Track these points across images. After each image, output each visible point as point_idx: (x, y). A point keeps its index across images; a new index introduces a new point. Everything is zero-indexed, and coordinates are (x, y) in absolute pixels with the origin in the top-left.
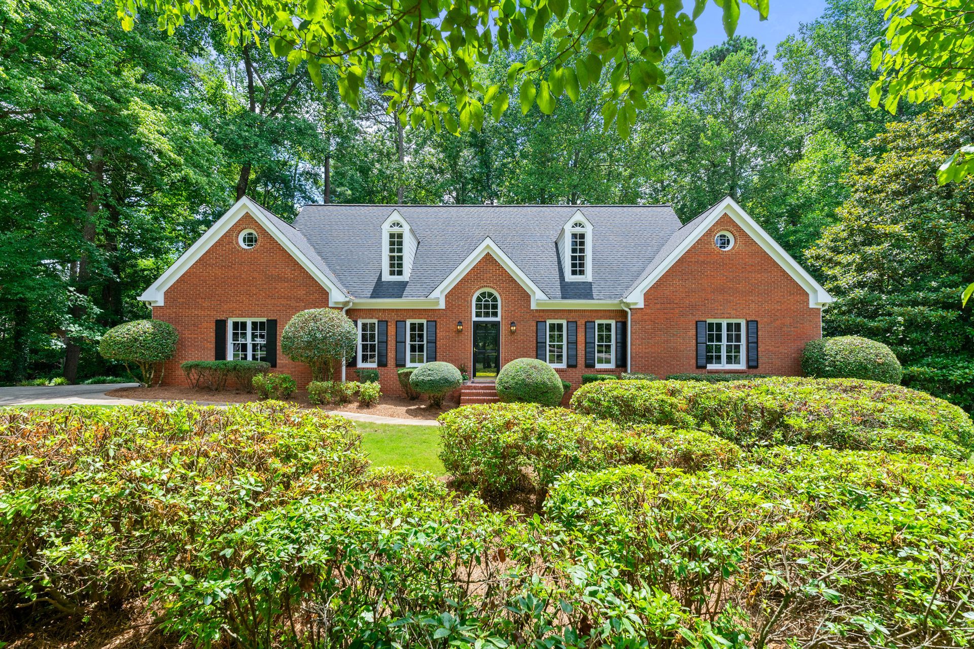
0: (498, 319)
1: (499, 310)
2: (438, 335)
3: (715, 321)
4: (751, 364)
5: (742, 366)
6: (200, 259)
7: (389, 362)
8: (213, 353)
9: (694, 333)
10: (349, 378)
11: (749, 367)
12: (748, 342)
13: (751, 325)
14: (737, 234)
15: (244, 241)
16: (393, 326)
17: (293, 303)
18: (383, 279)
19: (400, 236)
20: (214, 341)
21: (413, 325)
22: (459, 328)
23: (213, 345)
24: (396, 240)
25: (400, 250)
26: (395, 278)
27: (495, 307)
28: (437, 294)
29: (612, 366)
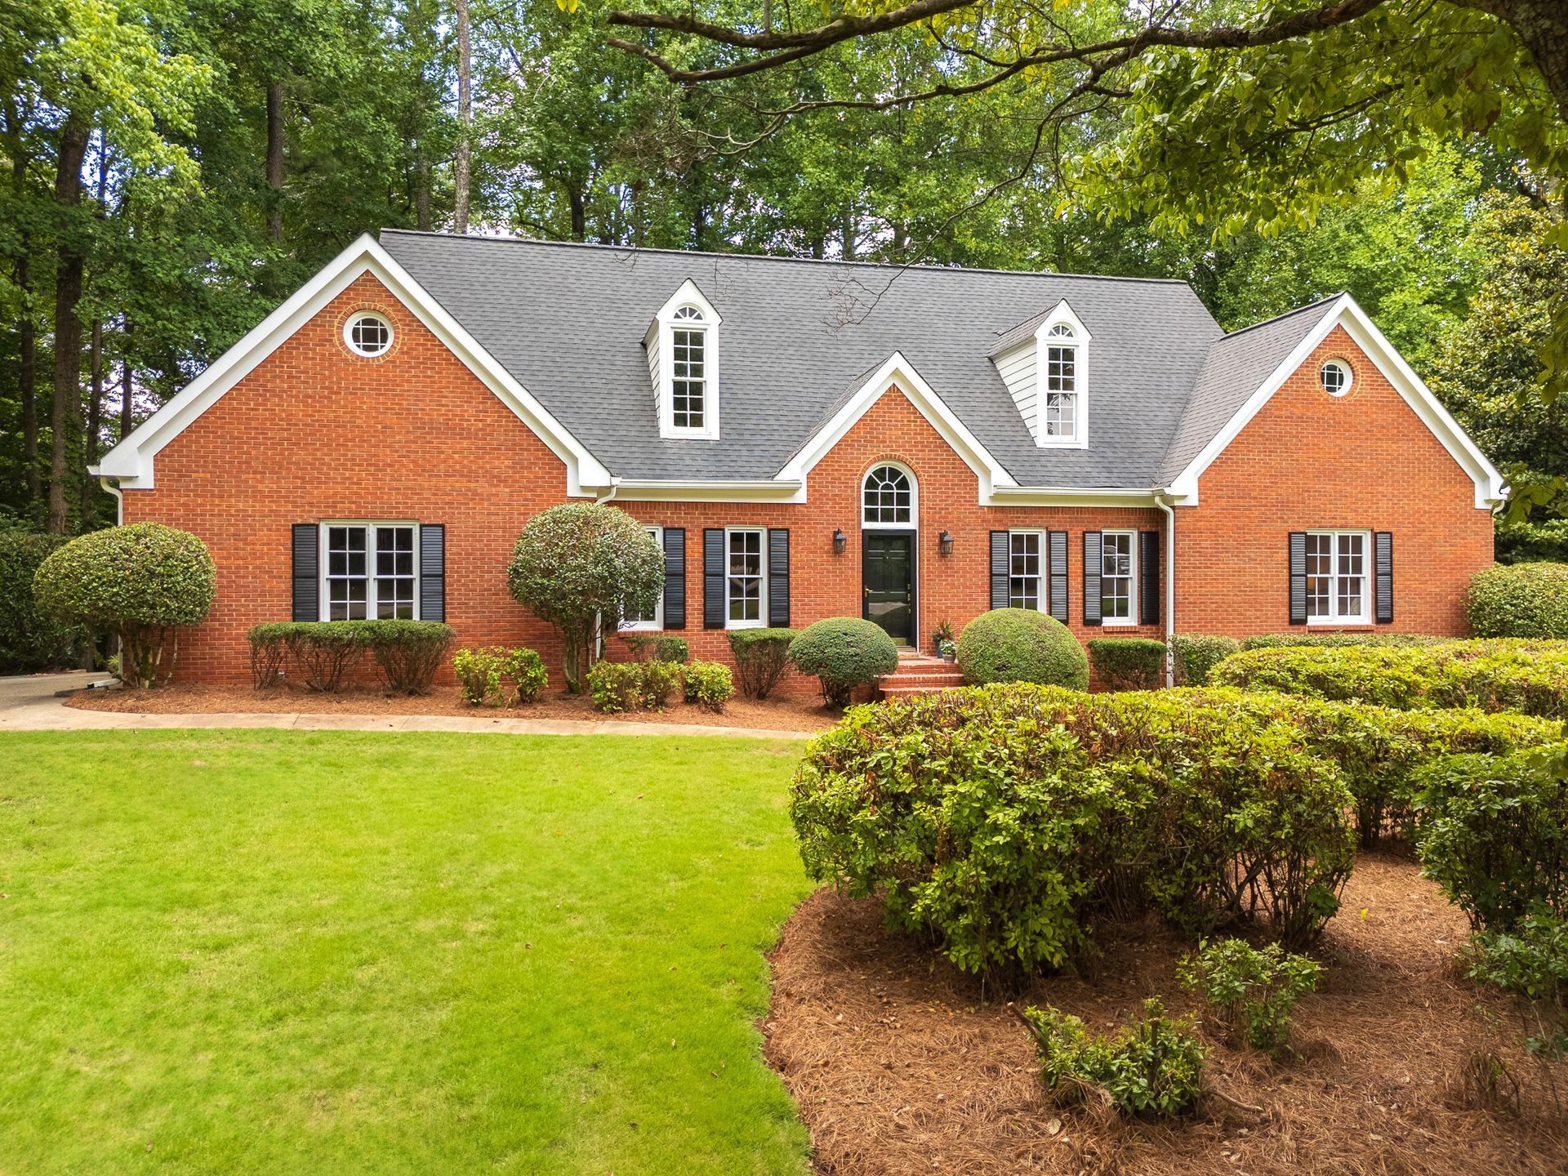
0: (911, 525)
1: (913, 507)
2: (793, 560)
3: (1318, 533)
4: (1382, 614)
5: (1365, 618)
6: (248, 378)
7: (689, 619)
8: (287, 602)
9: (1286, 556)
10: (609, 656)
11: (1379, 621)
12: (1376, 574)
13: (1383, 541)
14: (1358, 366)
15: (356, 337)
16: (698, 539)
17: (483, 487)
18: (663, 434)
19: (697, 339)
20: (288, 573)
21: (736, 538)
22: (837, 546)
23: (285, 584)
24: (689, 347)
25: (698, 371)
26: (688, 432)
27: (904, 499)
28: (796, 471)
29: (1131, 620)
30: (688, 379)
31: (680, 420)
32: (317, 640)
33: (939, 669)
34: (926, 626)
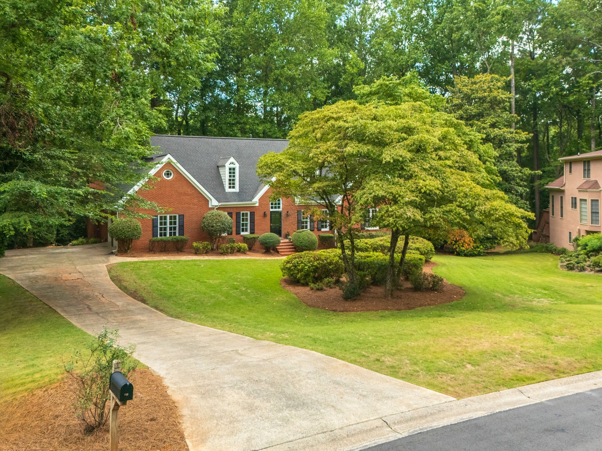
0: (280, 210)
1: (281, 206)
2: (255, 218)
7: (233, 233)
8: (151, 233)
15: (165, 175)
16: (235, 215)
17: (192, 206)
18: (226, 191)
19: (234, 169)
20: (151, 226)
21: (243, 214)
22: (265, 215)
23: (151, 229)
24: (232, 171)
25: (234, 176)
26: (232, 190)
27: (279, 204)
28: (256, 200)
29: (327, 229)
30: (232, 178)
31: (230, 187)
32: (158, 241)
33: (288, 242)
34: (283, 232)
